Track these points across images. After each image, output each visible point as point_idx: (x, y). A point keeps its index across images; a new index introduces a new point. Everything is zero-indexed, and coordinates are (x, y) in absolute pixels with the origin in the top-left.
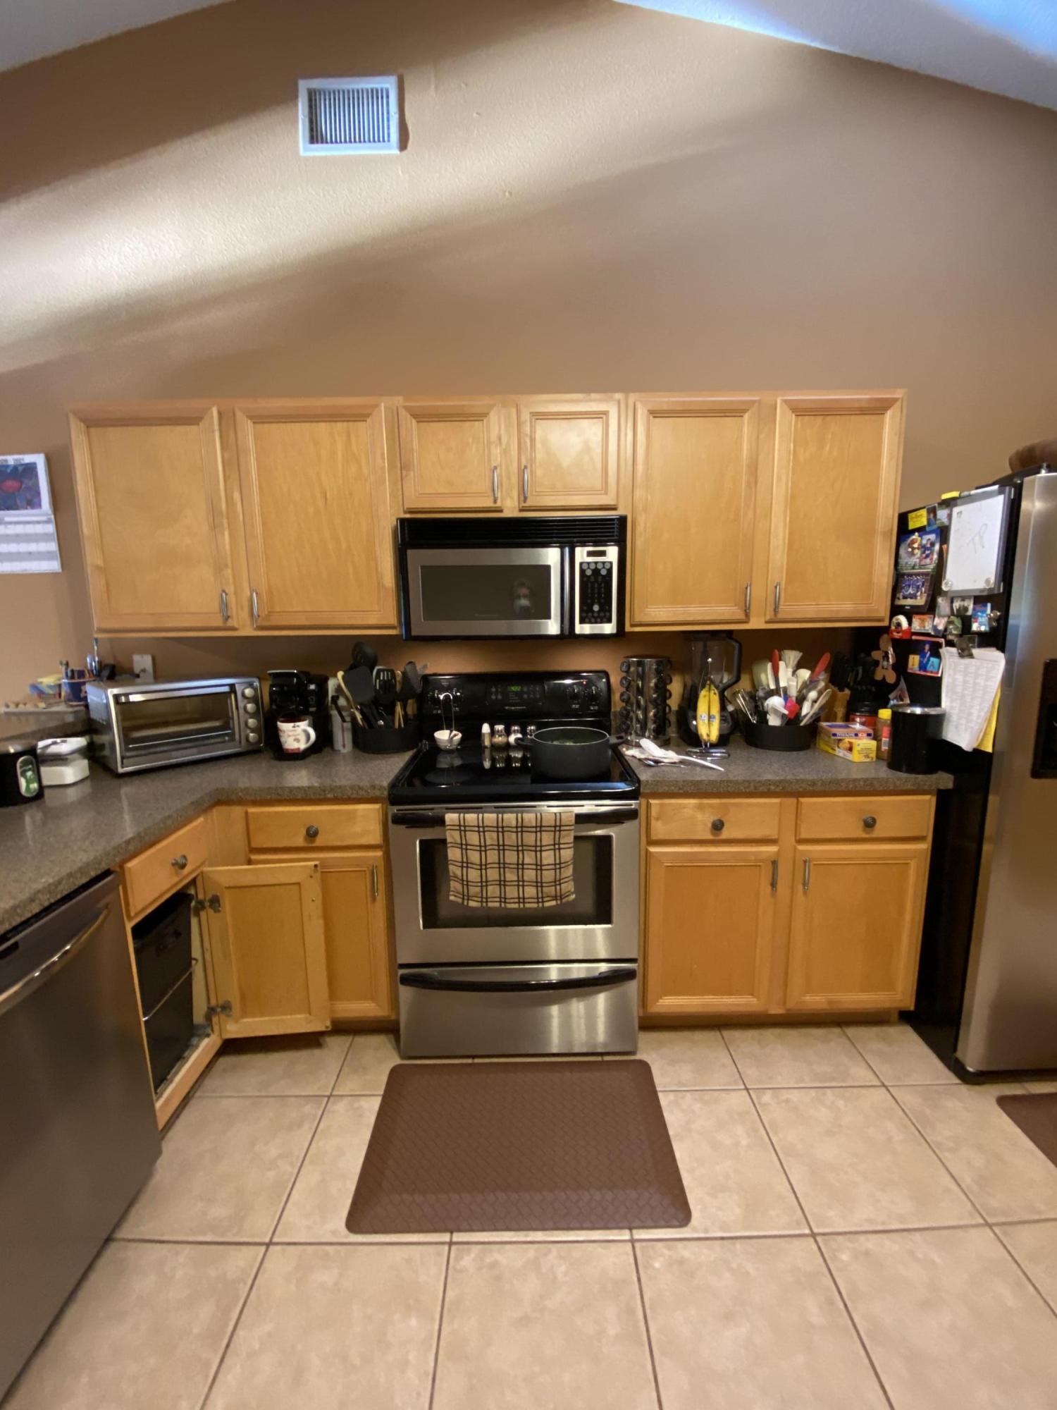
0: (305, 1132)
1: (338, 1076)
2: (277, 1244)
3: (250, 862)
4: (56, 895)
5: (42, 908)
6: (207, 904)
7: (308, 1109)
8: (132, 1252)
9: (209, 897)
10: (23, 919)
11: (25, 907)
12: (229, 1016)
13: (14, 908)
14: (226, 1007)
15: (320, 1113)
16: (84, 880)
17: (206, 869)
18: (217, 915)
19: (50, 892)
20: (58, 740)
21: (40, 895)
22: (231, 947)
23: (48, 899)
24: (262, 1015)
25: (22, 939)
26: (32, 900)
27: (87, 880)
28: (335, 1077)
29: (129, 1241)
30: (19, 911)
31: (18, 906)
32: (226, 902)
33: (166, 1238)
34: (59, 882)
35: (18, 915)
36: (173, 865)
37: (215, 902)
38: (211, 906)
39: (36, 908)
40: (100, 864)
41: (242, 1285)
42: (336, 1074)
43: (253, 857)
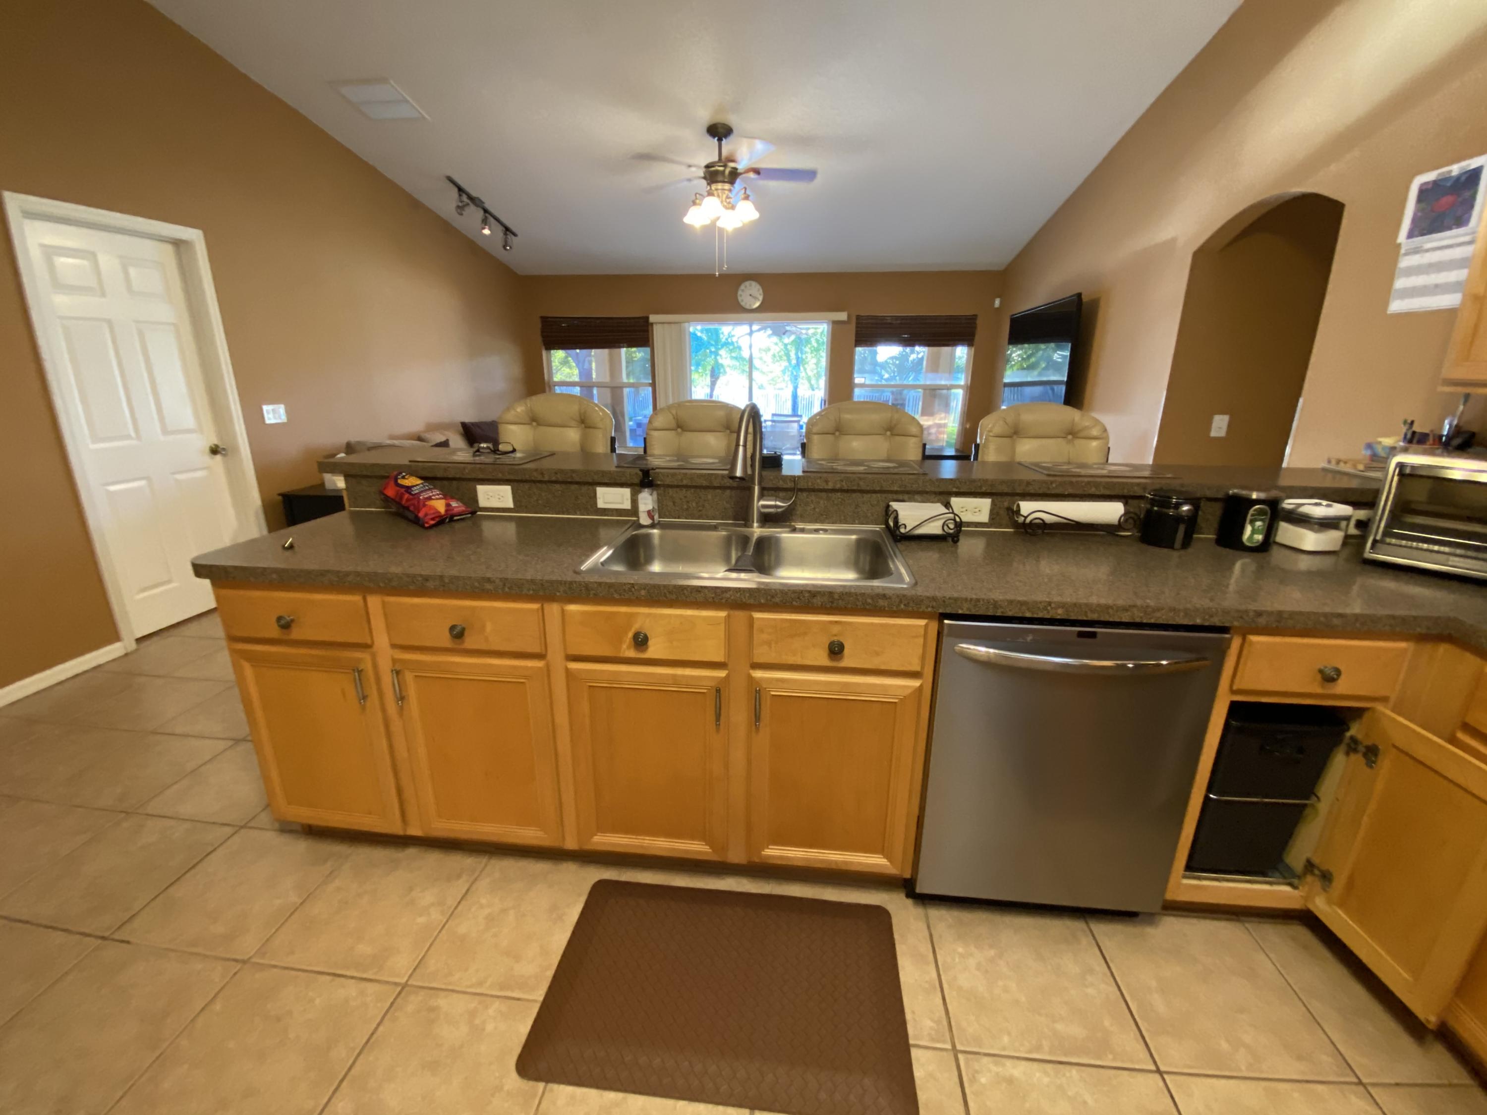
0: (1294, 1069)
1: (1397, 1084)
2: (1164, 1080)
3: (1453, 740)
4: (1150, 619)
5: (1132, 621)
6: (1361, 749)
7: (1326, 1059)
8: (1086, 941)
9: (1369, 743)
10: (1111, 620)
11: (1117, 611)
12: (1325, 890)
13: (1108, 607)
14: (1326, 877)
15: (1331, 1079)
16: (1186, 622)
17: (1380, 707)
18: (1368, 770)
19: (1145, 613)
20: (1325, 503)
21: (1135, 611)
22: (1365, 819)
23: (1141, 617)
24: (1361, 924)
25: (1102, 633)
26: (1125, 609)
27: (1191, 623)
28: (1393, 1081)
29: (1093, 936)
30: (1111, 611)
31: (1111, 607)
32: (1385, 764)
33: (1111, 965)
34: (1158, 610)
35: (1108, 613)
36: (1321, 671)
37: (1371, 753)
38: (1365, 755)
39: (1126, 618)
40: (1211, 616)
41: (1110, 1056)
42: (1398, 1081)
43: (1461, 735)
